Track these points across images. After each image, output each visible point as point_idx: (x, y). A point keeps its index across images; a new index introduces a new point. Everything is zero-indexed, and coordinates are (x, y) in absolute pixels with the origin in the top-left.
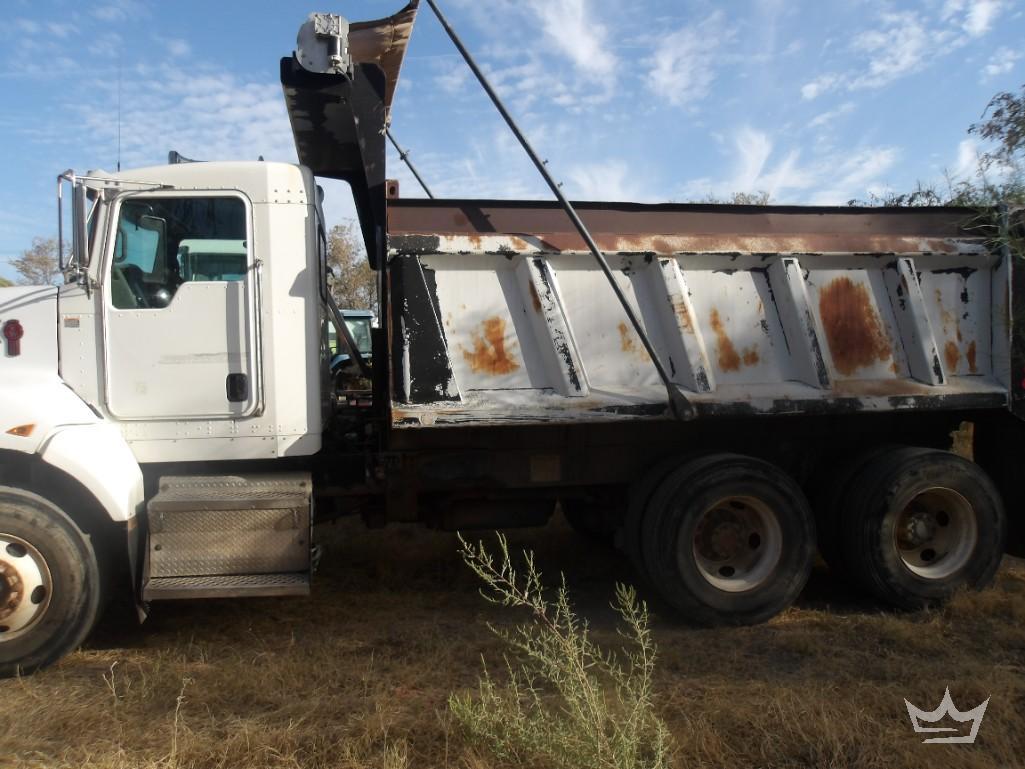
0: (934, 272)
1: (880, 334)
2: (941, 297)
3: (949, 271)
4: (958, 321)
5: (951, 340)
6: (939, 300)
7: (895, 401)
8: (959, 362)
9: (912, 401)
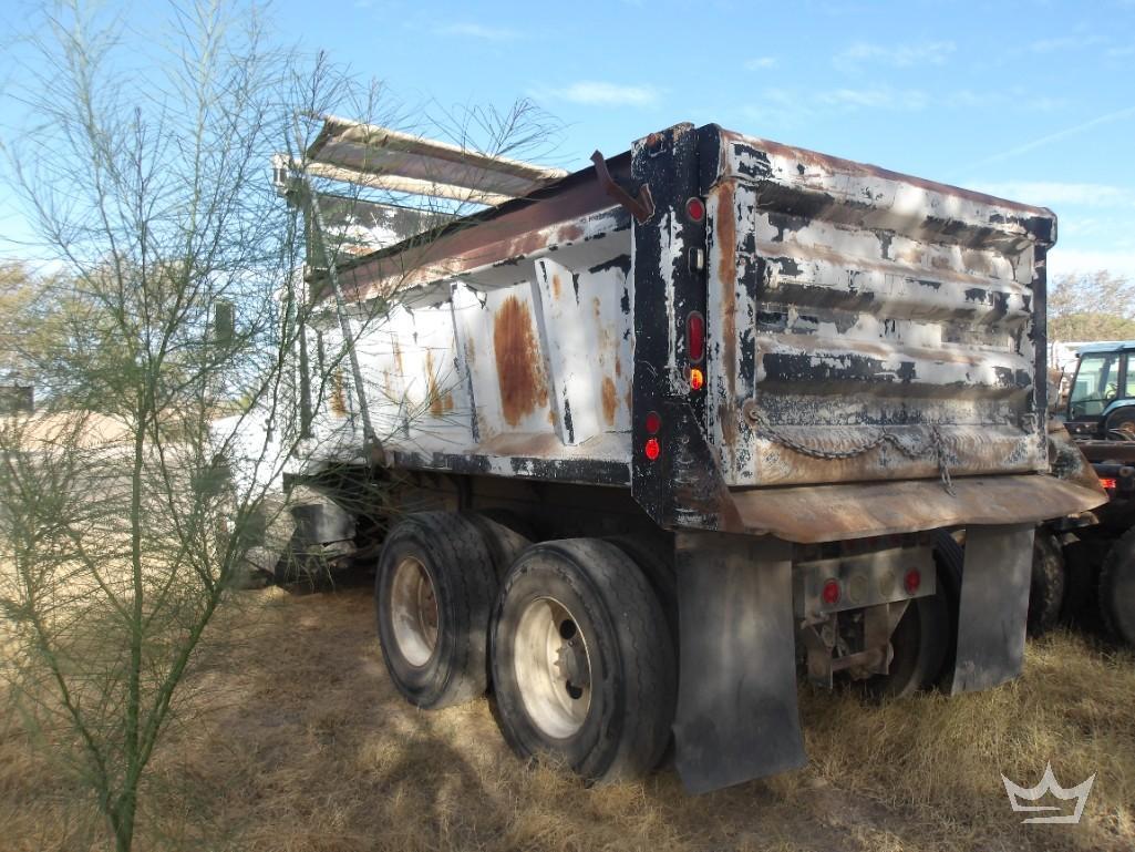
0: (593, 270)
1: (538, 368)
2: (600, 308)
3: (607, 266)
4: (617, 345)
5: (609, 376)
6: (598, 313)
7: (518, 463)
8: (616, 410)
9: (530, 465)
